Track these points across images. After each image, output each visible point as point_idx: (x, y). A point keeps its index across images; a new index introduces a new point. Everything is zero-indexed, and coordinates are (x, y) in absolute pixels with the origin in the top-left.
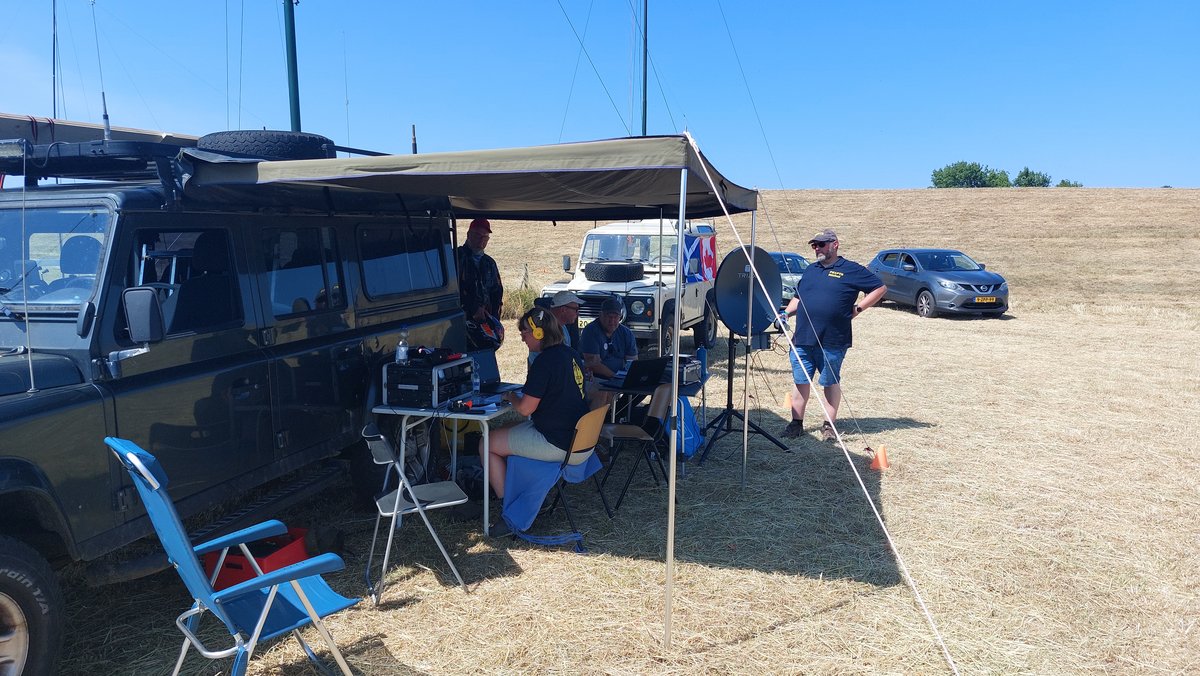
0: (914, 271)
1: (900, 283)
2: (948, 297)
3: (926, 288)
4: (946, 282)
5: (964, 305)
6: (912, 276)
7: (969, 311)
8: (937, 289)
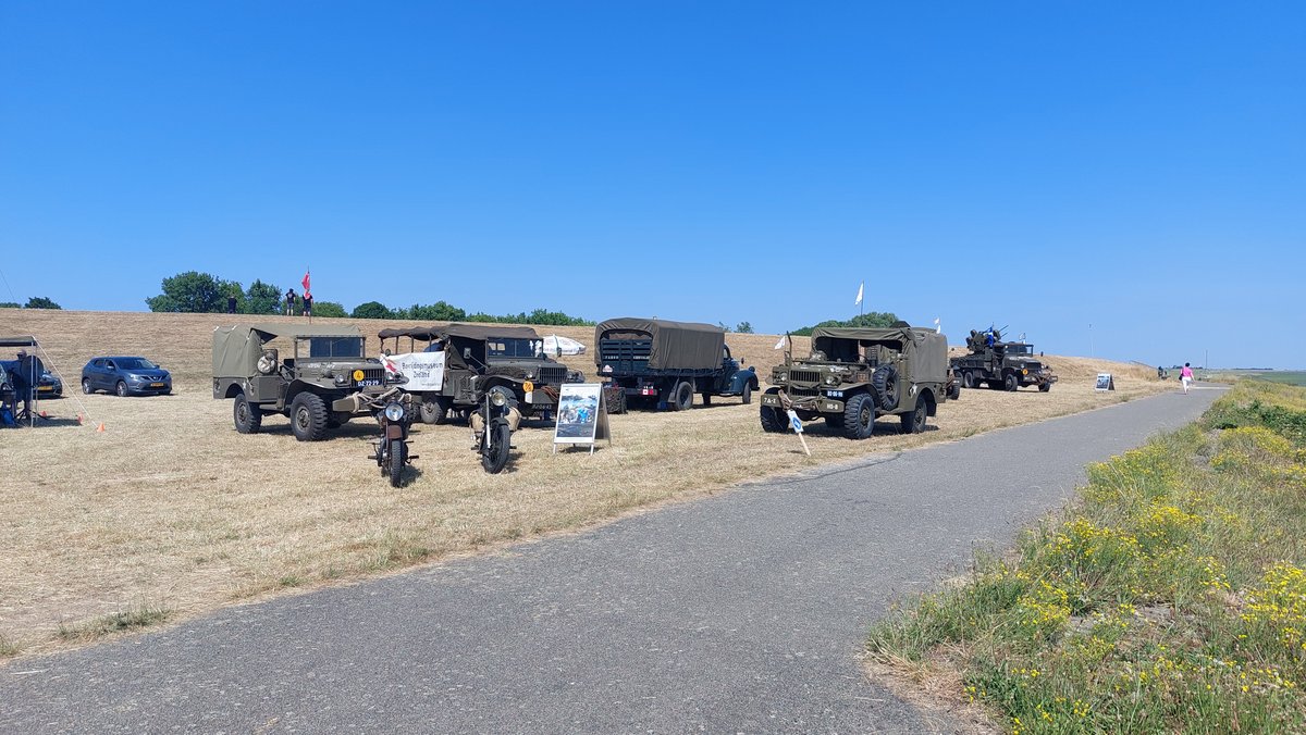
0: (114, 369)
1: (107, 378)
2: (136, 384)
3: (121, 380)
4: (132, 375)
5: (144, 388)
6: (113, 373)
7: (147, 391)
8: (128, 380)
